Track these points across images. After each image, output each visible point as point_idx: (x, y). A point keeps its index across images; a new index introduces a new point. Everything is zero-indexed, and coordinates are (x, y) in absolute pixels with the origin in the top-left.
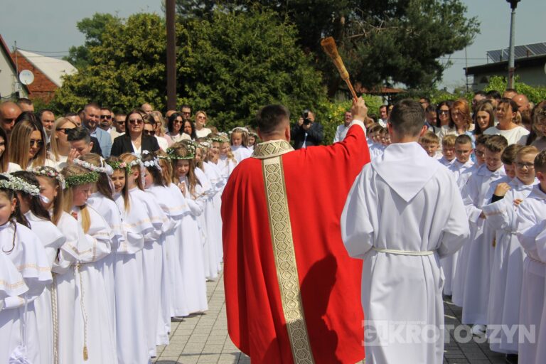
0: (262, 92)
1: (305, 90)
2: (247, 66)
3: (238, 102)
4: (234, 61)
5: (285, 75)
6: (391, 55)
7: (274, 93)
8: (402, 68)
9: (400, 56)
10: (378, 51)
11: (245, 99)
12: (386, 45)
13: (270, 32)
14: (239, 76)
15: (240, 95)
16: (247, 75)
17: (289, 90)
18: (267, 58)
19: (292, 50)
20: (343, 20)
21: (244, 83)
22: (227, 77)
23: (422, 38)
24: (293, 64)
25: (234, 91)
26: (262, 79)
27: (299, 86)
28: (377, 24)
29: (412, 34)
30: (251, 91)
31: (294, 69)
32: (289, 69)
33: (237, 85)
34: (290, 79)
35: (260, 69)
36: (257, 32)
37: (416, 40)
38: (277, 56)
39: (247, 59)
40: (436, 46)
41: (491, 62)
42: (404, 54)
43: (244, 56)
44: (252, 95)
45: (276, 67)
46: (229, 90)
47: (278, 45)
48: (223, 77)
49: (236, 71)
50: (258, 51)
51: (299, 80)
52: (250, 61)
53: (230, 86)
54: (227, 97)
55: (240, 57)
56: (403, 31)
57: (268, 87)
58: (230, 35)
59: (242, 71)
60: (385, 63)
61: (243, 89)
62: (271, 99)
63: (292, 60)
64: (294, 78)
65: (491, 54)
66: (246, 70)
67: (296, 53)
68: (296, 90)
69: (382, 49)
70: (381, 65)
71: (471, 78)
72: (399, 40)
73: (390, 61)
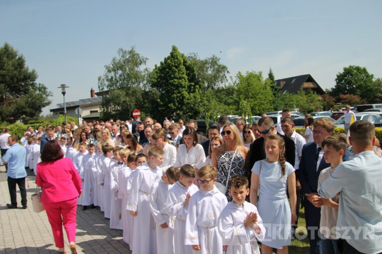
6: (24, 108)
8: (28, 112)
12: (22, 105)
20: (4, 97)
23: (35, 102)
28: (18, 97)
29: (31, 101)
37: (33, 103)
40: (40, 104)
41: (58, 107)
42: (28, 107)
56: (28, 100)
65: (58, 105)
69: (20, 106)
70: (21, 112)
71: (52, 113)
72: (26, 103)
73: (24, 110)
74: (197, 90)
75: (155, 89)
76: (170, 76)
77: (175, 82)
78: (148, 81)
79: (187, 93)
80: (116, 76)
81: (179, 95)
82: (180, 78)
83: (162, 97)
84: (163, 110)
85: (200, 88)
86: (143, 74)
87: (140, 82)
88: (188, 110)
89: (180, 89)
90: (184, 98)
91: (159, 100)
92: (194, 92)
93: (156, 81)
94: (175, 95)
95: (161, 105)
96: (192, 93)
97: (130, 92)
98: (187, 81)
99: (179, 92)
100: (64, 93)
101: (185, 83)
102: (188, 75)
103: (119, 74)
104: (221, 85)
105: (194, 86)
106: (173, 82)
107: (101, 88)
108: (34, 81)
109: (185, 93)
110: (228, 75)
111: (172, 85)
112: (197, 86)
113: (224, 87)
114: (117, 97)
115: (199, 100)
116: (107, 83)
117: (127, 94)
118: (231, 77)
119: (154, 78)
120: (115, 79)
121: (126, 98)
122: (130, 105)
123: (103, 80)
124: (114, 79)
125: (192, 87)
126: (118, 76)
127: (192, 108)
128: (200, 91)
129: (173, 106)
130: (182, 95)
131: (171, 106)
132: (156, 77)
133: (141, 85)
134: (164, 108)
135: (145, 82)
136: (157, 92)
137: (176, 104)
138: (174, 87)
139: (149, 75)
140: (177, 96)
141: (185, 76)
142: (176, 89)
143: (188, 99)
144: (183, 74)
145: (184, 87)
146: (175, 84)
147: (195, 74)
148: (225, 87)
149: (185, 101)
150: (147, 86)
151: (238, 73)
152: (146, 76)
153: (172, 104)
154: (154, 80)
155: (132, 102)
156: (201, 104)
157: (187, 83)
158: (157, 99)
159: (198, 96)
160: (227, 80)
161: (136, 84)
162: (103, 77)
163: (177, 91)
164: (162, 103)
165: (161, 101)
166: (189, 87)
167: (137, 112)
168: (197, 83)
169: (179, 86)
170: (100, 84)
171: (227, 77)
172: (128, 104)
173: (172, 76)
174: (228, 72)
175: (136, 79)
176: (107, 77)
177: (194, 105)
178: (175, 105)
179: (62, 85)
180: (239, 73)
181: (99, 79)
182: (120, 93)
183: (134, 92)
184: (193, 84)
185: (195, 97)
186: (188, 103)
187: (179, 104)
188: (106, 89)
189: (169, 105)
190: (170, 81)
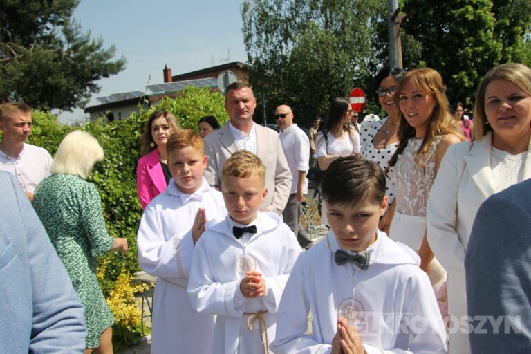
9: (63, 76)
29: (68, 54)
60: (44, 82)
65: (99, 99)
71: (88, 115)
81: (481, 49)
89: (481, 33)
94: (470, 51)
99: (478, 42)
101: (490, 18)
105: (510, 29)
106: (462, 15)
109: (497, 46)
111: (463, 21)
112: (518, 29)
125: (503, 33)
129: (466, 79)
130: (487, 49)
131: (462, 79)
140: (475, 54)
146: (467, 19)
153: (462, 74)
157: (493, 20)
163: (472, 38)
166: (497, 31)
169: (479, 23)
178: (470, 75)
181: (244, 10)
184: (506, 22)
189: (455, 76)
190: (454, 12)
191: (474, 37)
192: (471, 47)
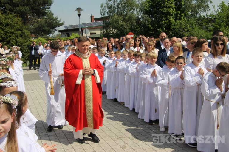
0: (14, 37)
1: (26, 36)
2: (8, 29)
3: (7, 39)
4: (4, 28)
5: (20, 32)
6: (44, 27)
7: (17, 37)
8: (47, 30)
9: (47, 27)
10: (40, 25)
11: (8, 39)
12: (42, 24)
13: (14, 20)
14: (6, 32)
15: (7, 37)
16: (9, 32)
17: (21, 36)
18: (14, 27)
19: (21, 25)
20: (28, 17)
21: (8, 34)
22: (2, 32)
23: (52, 22)
24: (22, 29)
25: (5, 36)
26: (13, 33)
27: (24, 35)
28: (38, 18)
29: (48, 21)
30: (10, 36)
31: (22, 30)
32: (20, 30)
33: (6, 34)
34: (21, 33)
35: (12, 30)
36: (10, 20)
37: (50, 23)
38: (17, 27)
39: (8, 27)
40: (55, 24)
41: (65, 29)
42: (46, 26)
43: (7, 26)
44: (10, 37)
45: (17, 30)
46: (3, 36)
47: (17, 24)
48: (1, 32)
49: (5, 31)
50: (11, 25)
51: (24, 33)
52: (9, 28)
53: (4, 35)
54: (3, 38)
55: (6, 26)
56: (46, 20)
57: (15, 35)
58: (2, 20)
59: (7, 31)
60: (42, 29)
61: (8, 36)
62: (17, 38)
63: (21, 28)
64: (22, 33)
65: (65, 27)
66: (8, 30)
67: (22, 26)
68: (23, 36)
69: (41, 25)
70: (41, 29)
71: (60, 33)
72: (46, 23)
73: (44, 28)
74: (182, 18)
75: (146, 16)
76: (160, 5)
77: (165, 10)
78: (141, 10)
79: (173, 20)
80: (114, 4)
81: (167, 21)
82: (169, 7)
83: (152, 23)
84: (153, 33)
85: (185, 16)
86: (137, 3)
87: (134, 10)
88: (173, 35)
89: (168, 16)
90: (171, 24)
91: (150, 25)
92: (180, 19)
93: (148, 9)
94: (164, 22)
95: (151, 29)
96: (178, 20)
97: (127, 18)
98: (174, 9)
99: (167, 19)
100: (79, 15)
101: (173, 11)
102: (176, 4)
103: (117, 3)
104: (203, 14)
105: (180, 14)
106: (163, 11)
107: (103, 14)
108: (50, 5)
109: (172, 20)
110: (210, 5)
111: (162, 13)
112: (183, 14)
113: (205, 15)
114: (116, 22)
115: (184, 26)
116: (107, 10)
117: (124, 20)
118: (214, 7)
119: (147, 7)
120: (114, 7)
121: (123, 23)
122: (126, 29)
123: (105, 7)
124: (112, 7)
125: (179, 15)
126: (116, 4)
127: (177, 33)
128: (185, 19)
130: (170, 21)
131: (160, 30)
132: (148, 6)
133: (135, 12)
134: (153, 32)
135: (138, 10)
136: (148, 18)
137: (163, 29)
138: (163, 15)
139: (142, 4)
140: (165, 23)
141: (173, 5)
142: (165, 17)
143: (174, 25)
144: (172, 3)
145: (172, 15)
146: (164, 12)
147: (182, 4)
148: (207, 16)
149: (172, 27)
150: (139, 13)
151: (221, 2)
152: (140, 4)
153: (160, 29)
154: (146, 9)
155: (128, 26)
156: (186, 30)
157: (174, 12)
158: (148, 24)
159: (183, 23)
160: (210, 10)
161: (131, 12)
162: (104, 5)
163: (165, 18)
164: (152, 28)
165: (152, 26)
166: (176, 15)
167: (132, 34)
168: (183, 12)
169: (168, 13)
170: (102, 10)
171: (210, 7)
172: (124, 28)
173: (162, 5)
174: (211, 2)
175: (132, 7)
176: (108, 4)
177: (179, 31)
179: (78, 8)
180: (223, 2)
181: (101, 7)
182: (119, 18)
183: (130, 18)
184: (179, 12)
185: (180, 24)
186: (174, 29)
187: (166, 29)
188: (106, 15)
189: (158, 30)
190: (160, 9)
191: (166, 18)
192: (164, 21)
